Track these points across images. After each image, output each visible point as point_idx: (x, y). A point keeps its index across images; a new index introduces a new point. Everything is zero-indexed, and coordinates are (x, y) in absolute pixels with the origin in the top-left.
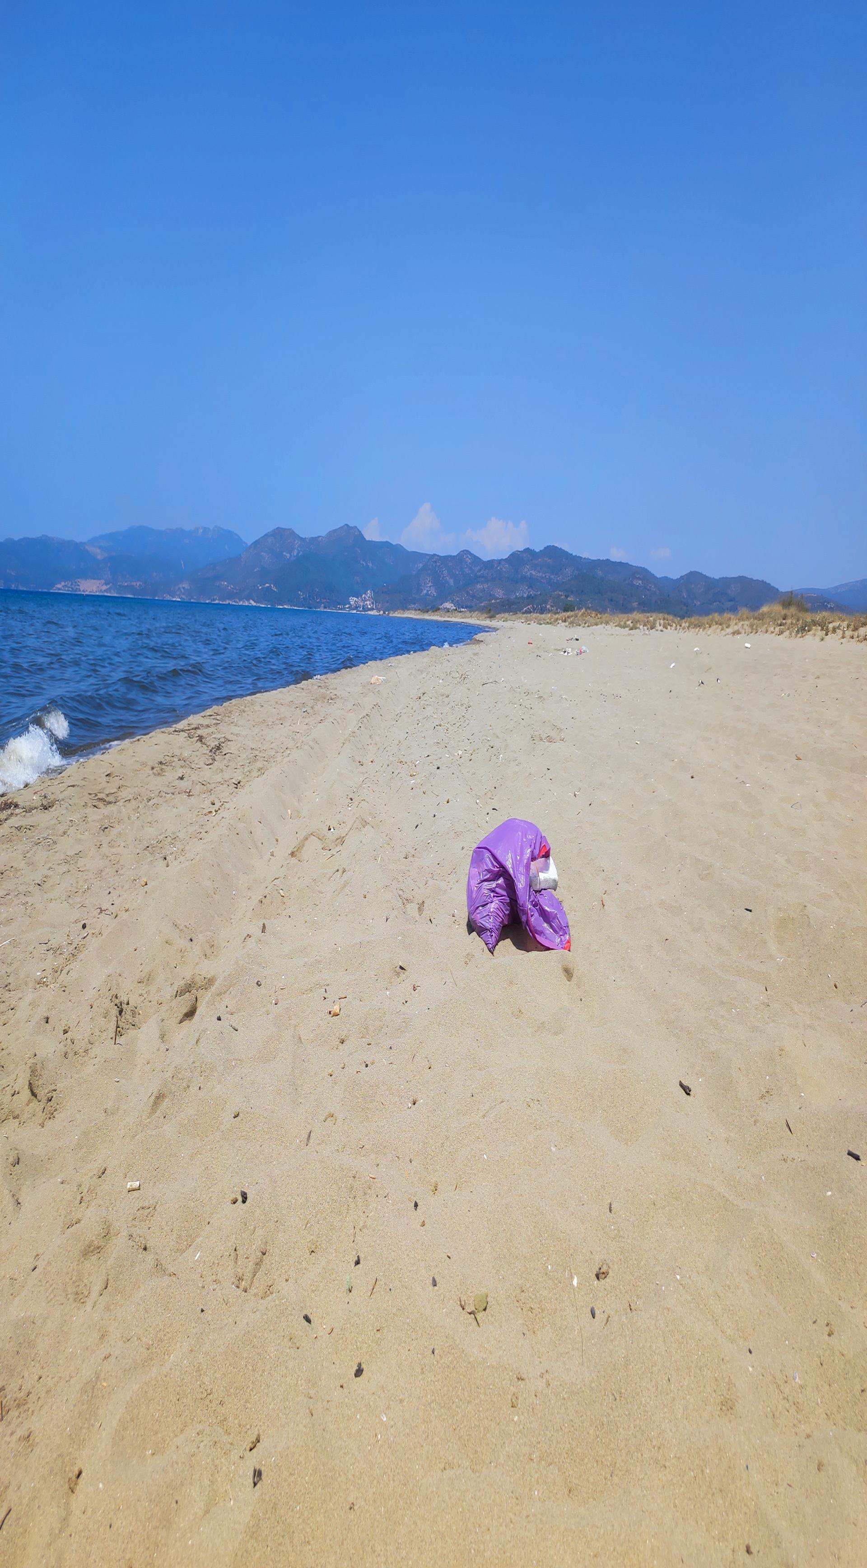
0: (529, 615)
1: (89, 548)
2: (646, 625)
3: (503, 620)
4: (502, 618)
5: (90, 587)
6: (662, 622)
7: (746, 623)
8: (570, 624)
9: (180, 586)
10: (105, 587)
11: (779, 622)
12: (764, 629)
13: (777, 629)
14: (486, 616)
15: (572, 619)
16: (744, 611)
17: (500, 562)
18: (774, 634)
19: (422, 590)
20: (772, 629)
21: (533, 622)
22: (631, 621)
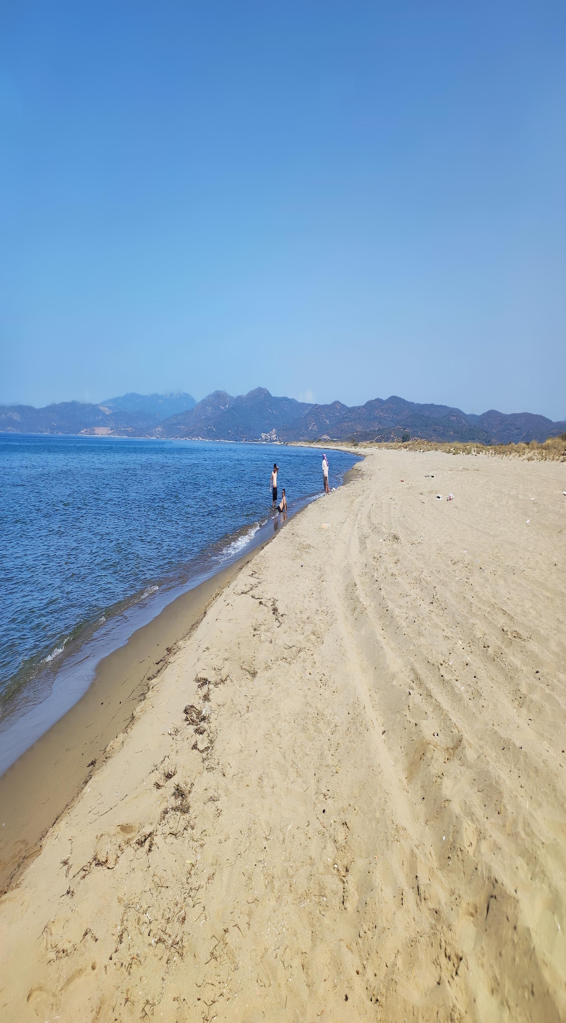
0: (381, 443)
1: (101, 408)
2: (465, 452)
3: (363, 447)
4: (363, 446)
5: (102, 432)
6: (476, 449)
7: (537, 451)
8: (409, 449)
9: (156, 429)
10: (110, 432)
11: (562, 453)
12: (551, 456)
13: (562, 458)
14: (352, 444)
15: (411, 446)
16: (534, 443)
17: (359, 408)
18: (559, 461)
19: (308, 428)
20: (557, 457)
21: (384, 448)
22: (453, 448)
